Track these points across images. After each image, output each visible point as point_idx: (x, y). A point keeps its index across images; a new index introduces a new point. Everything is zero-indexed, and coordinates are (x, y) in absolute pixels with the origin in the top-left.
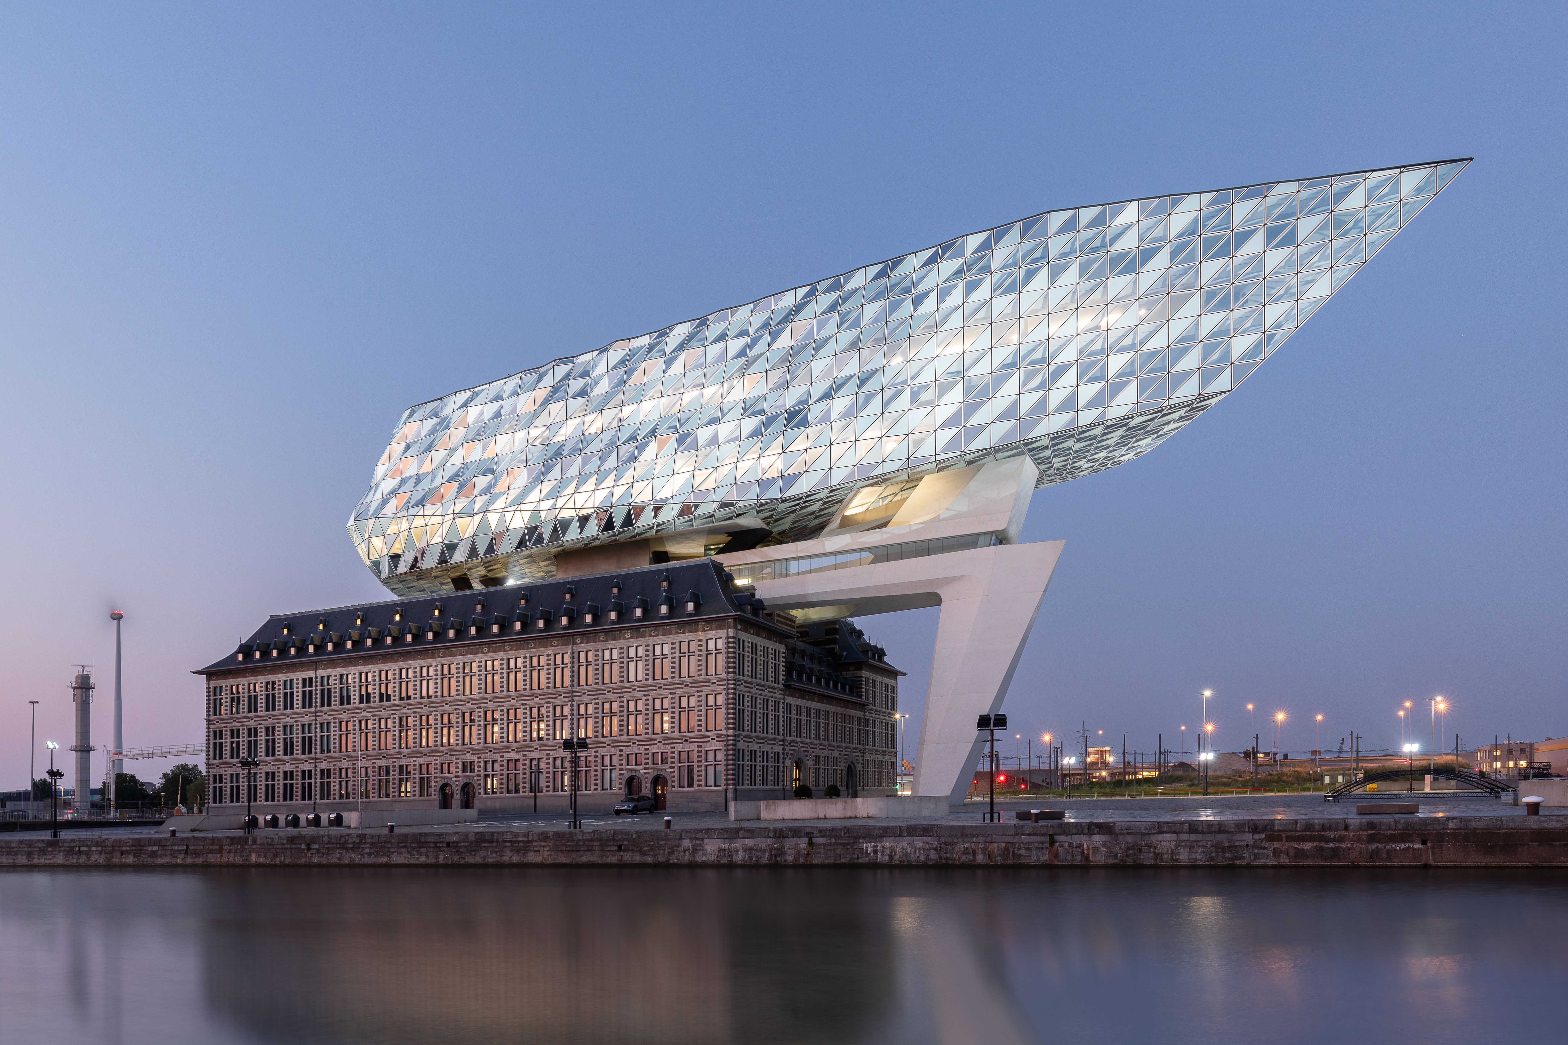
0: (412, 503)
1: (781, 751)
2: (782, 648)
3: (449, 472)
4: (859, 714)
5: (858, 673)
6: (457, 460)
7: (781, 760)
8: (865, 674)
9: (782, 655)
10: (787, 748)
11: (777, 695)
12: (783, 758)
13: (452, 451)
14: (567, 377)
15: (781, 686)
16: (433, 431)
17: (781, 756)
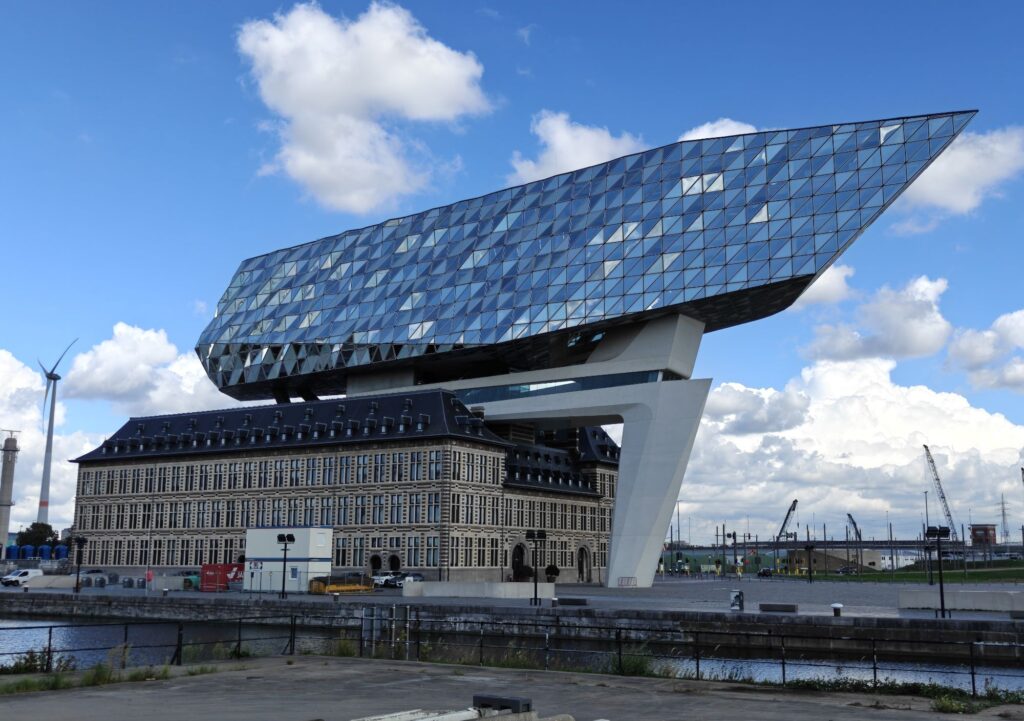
0: (240, 334)
1: (499, 538)
2: (502, 456)
3: (268, 311)
4: (594, 504)
5: (592, 470)
6: (275, 301)
7: (499, 545)
8: (599, 471)
9: (500, 461)
10: (507, 536)
11: (496, 493)
12: (502, 543)
13: (272, 295)
14: (353, 245)
15: (500, 486)
16: (259, 279)
17: (499, 542)
